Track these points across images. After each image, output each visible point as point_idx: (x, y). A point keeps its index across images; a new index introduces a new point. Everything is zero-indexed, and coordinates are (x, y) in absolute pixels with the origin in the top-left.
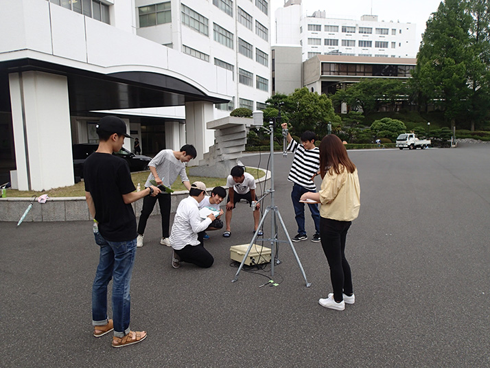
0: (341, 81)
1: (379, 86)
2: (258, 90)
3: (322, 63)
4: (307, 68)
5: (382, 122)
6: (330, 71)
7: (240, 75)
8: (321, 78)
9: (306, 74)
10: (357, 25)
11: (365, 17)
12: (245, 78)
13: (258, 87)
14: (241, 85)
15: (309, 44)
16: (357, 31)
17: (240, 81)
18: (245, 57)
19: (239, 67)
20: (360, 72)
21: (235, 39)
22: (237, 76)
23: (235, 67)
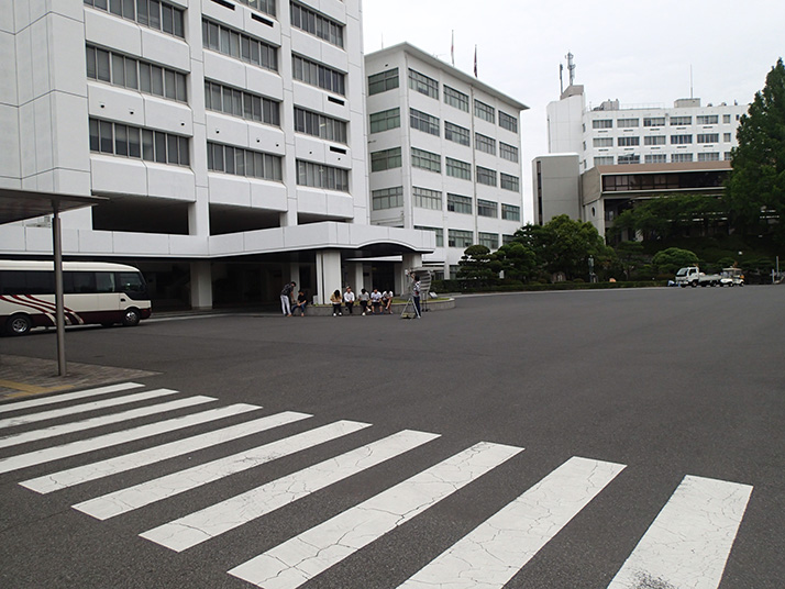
0: (632, 198)
1: (676, 203)
2: (505, 221)
3: (603, 177)
4: (587, 181)
5: (667, 253)
6: (616, 186)
7: (479, 208)
8: (603, 195)
9: (586, 191)
10: (667, 115)
11: (680, 103)
12: (486, 209)
13: (504, 217)
14: (480, 218)
15: (595, 146)
16: (668, 123)
17: (480, 213)
18: (486, 186)
19: (478, 197)
20: (660, 184)
21: (473, 169)
22: (475, 209)
23: (473, 200)
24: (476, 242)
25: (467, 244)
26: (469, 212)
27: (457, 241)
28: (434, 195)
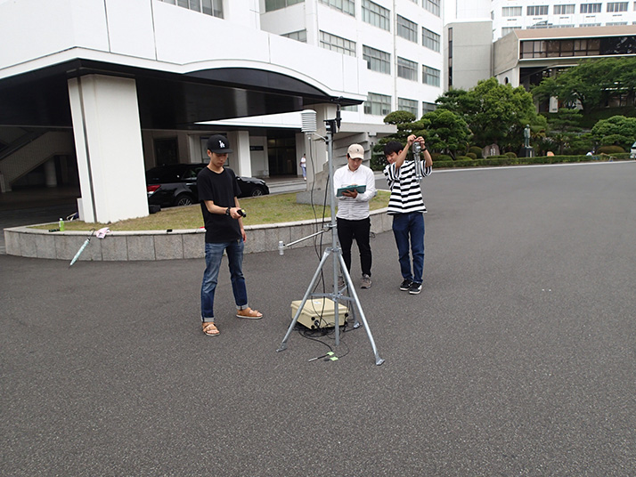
0: (550, 66)
1: (608, 68)
2: (425, 85)
3: (522, 42)
4: (499, 50)
5: (610, 122)
6: (534, 53)
7: (399, 67)
8: (520, 63)
9: (498, 59)
12: (406, 69)
13: (425, 81)
14: (400, 80)
15: (503, 15)
17: (399, 75)
18: (407, 41)
19: (398, 55)
20: (580, 51)
21: (392, 17)
22: (394, 68)
23: (392, 56)
24: (394, 108)
25: (385, 112)
26: (388, 71)
27: (374, 107)
28: (346, 45)
